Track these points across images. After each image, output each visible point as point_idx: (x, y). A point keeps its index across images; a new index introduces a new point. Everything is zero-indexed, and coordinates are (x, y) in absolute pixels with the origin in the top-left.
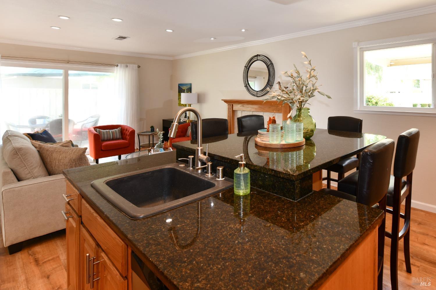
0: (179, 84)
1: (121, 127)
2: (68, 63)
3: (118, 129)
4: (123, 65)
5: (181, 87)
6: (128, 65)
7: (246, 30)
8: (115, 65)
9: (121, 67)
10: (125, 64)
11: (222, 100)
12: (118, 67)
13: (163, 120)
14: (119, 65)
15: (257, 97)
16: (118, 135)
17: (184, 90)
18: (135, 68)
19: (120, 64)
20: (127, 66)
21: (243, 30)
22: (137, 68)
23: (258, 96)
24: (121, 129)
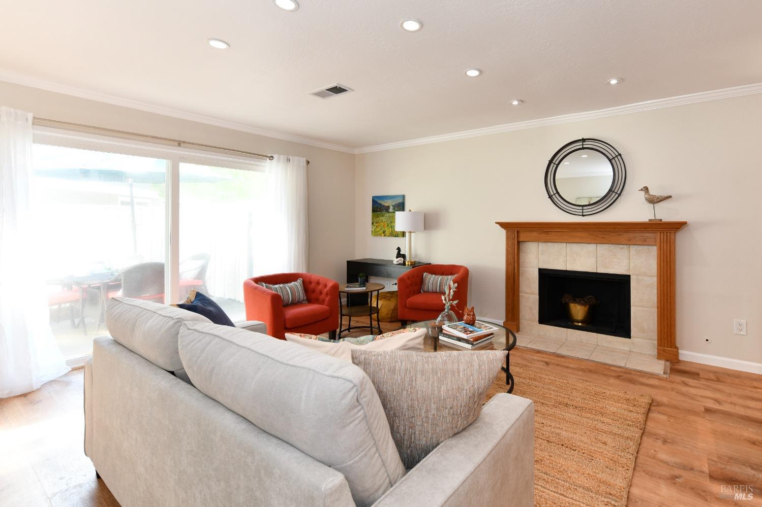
0: (373, 197)
1: (301, 277)
2: (179, 145)
3: (299, 281)
4: (282, 156)
5: (379, 202)
6: (291, 157)
7: (621, 80)
8: (267, 157)
9: (279, 160)
10: (286, 156)
11: (497, 223)
12: (274, 161)
13: (348, 262)
14: (275, 156)
15: (583, 216)
16: (301, 295)
17: (389, 207)
18: (302, 164)
19: (277, 155)
20: (289, 160)
21: (614, 82)
22: (305, 164)
23: (584, 214)
24: (304, 282)
